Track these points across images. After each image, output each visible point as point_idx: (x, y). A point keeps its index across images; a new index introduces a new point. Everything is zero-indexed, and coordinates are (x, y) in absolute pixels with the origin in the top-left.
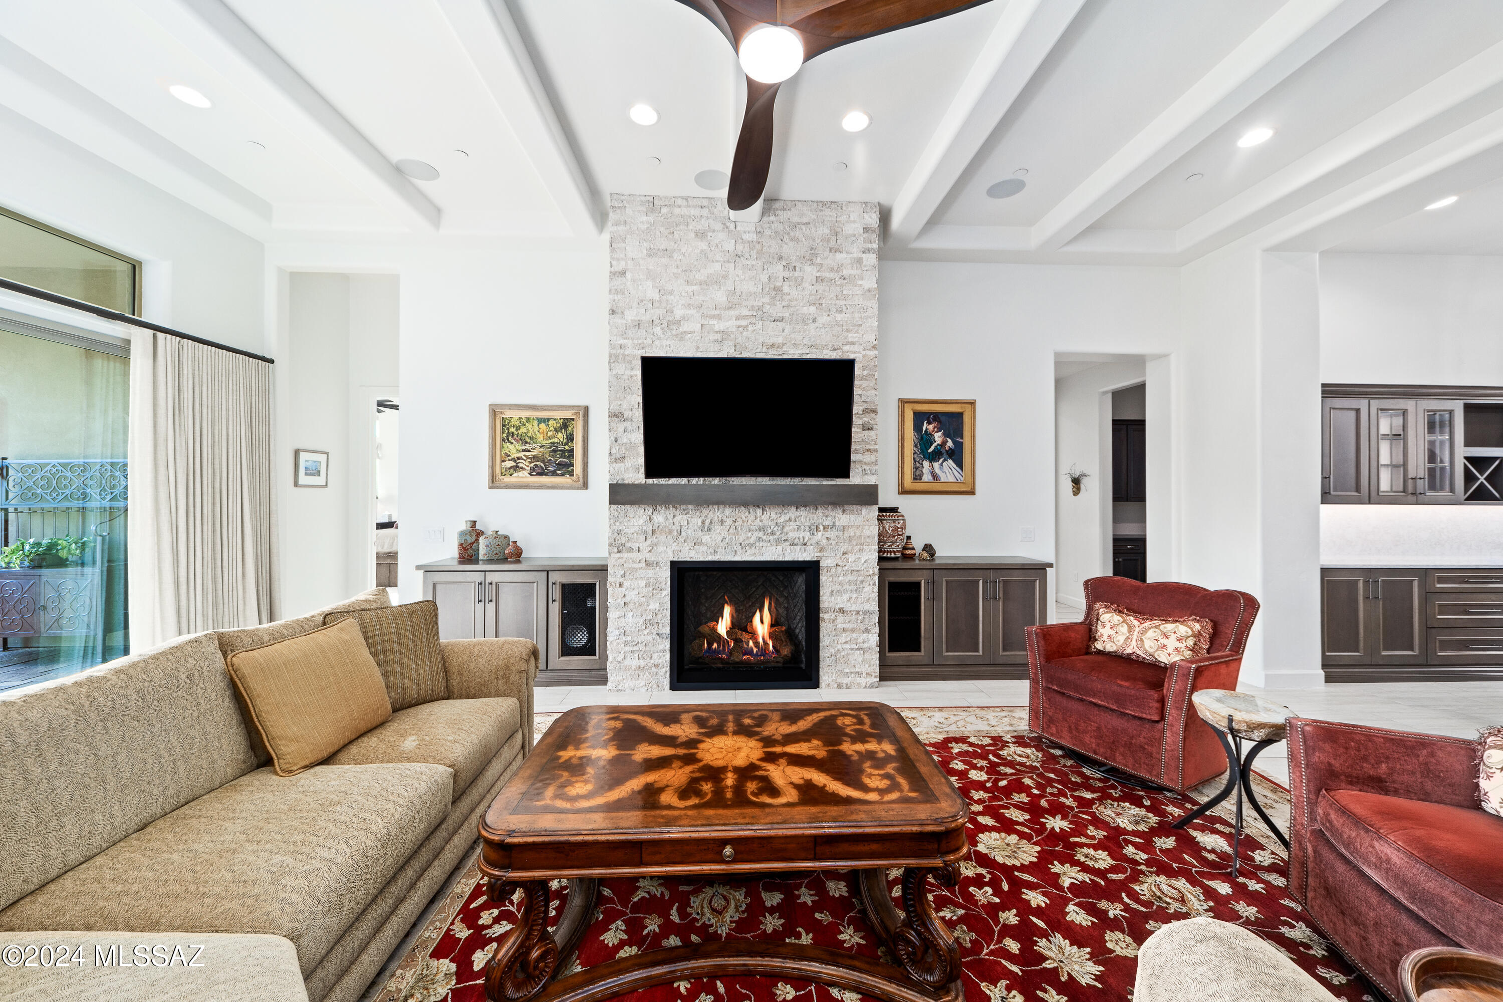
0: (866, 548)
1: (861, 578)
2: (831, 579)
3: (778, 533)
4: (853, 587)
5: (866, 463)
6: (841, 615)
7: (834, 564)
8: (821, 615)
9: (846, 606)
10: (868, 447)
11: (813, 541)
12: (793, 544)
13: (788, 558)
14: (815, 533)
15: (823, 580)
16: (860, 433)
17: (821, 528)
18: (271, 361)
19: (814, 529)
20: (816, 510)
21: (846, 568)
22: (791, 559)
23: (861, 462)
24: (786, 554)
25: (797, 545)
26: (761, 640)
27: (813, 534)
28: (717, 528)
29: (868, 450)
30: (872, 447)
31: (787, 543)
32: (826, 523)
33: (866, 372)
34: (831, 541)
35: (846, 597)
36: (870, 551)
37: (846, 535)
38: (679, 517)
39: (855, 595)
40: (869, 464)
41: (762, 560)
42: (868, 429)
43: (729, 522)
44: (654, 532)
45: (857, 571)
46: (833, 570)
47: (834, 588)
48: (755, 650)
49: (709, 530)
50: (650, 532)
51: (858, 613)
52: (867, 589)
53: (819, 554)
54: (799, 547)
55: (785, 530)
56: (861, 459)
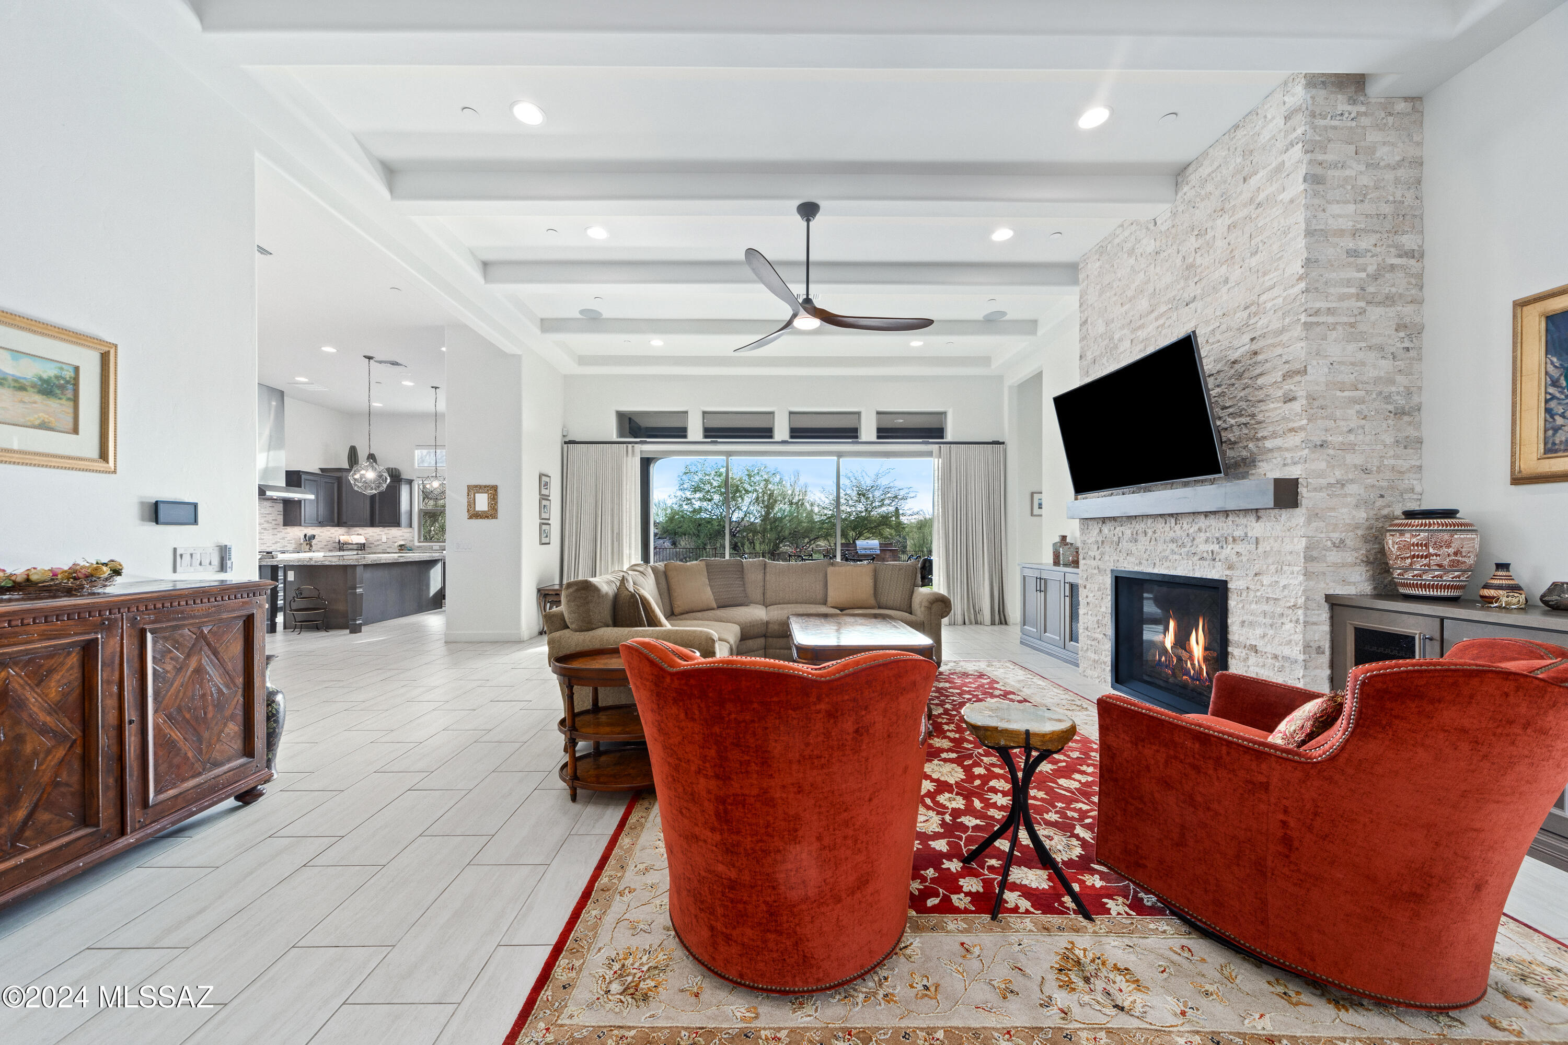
0: (1285, 568)
1: (1279, 610)
2: (1240, 606)
3: (1188, 546)
4: (1268, 621)
5: (1287, 450)
6: (1253, 654)
7: (1244, 586)
8: (1230, 649)
9: (1260, 644)
10: (1291, 425)
11: (1222, 557)
12: (1202, 559)
13: (1197, 575)
14: (1225, 546)
15: (1232, 605)
16: (1280, 408)
17: (1231, 539)
18: (1003, 443)
19: (1222, 541)
20: (1226, 518)
21: (1258, 594)
22: (1199, 576)
23: (1279, 448)
24: (1197, 570)
25: (1206, 560)
26: (1196, 663)
27: (1222, 547)
28: (1141, 537)
29: (1292, 430)
30: (1295, 425)
31: (1196, 558)
32: (1236, 534)
33: (1287, 320)
34: (1243, 557)
35: (1259, 631)
36: (1292, 573)
37: (1260, 550)
38: (1118, 529)
39: (1271, 632)
40: (1292, 450)
41: (1174, 574)
42: (1290, 400)
43: (1150, 532)
44: (1103, 542)
45: (1276, 599)
46: (1244, 594)
47: (1245, 618)
48: (1192, 672)
49: (1136, 541)
50: (1100, 542)
51: (1276, 657)
52: (1289, 626)
53: (1228, 572)
54: (1207, 562)
55: (1195, 542)
56: (1280, 444)
